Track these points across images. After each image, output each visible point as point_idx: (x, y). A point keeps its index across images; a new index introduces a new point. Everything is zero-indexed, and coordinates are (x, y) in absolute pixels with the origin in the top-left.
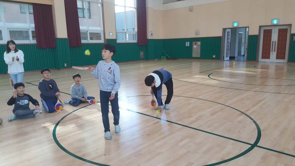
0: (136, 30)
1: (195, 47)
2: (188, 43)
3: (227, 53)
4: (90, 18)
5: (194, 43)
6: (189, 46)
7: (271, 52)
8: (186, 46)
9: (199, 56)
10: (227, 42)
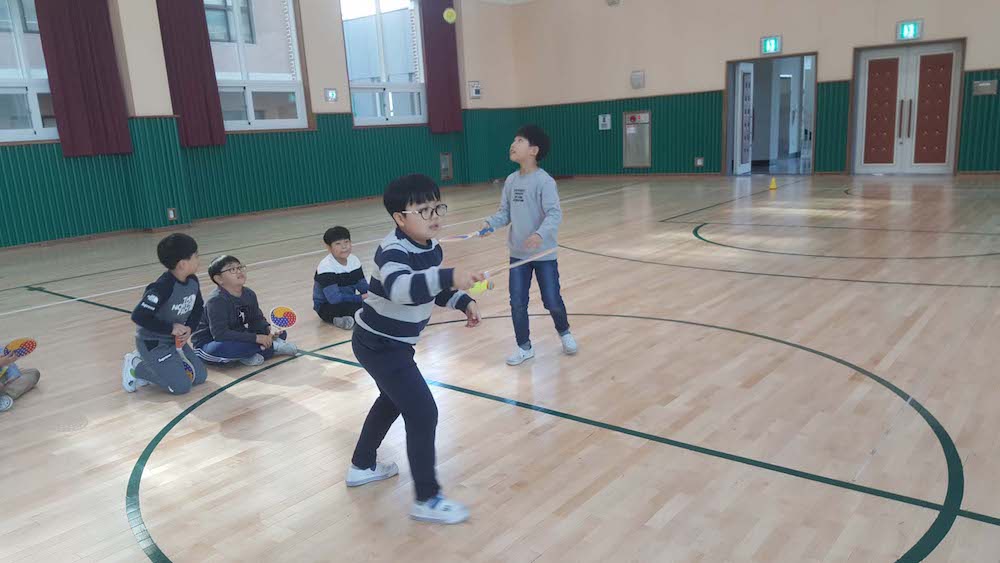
0: (421, 78)
1: (631, 130)
2: (608, 117)
3: (744, 150)
4: (253, 42)
5: (630, 116)
6: (609, 127)
7: (897, 140)
8: (600, 128)
9: (648, 164)
10: (745, 111)
